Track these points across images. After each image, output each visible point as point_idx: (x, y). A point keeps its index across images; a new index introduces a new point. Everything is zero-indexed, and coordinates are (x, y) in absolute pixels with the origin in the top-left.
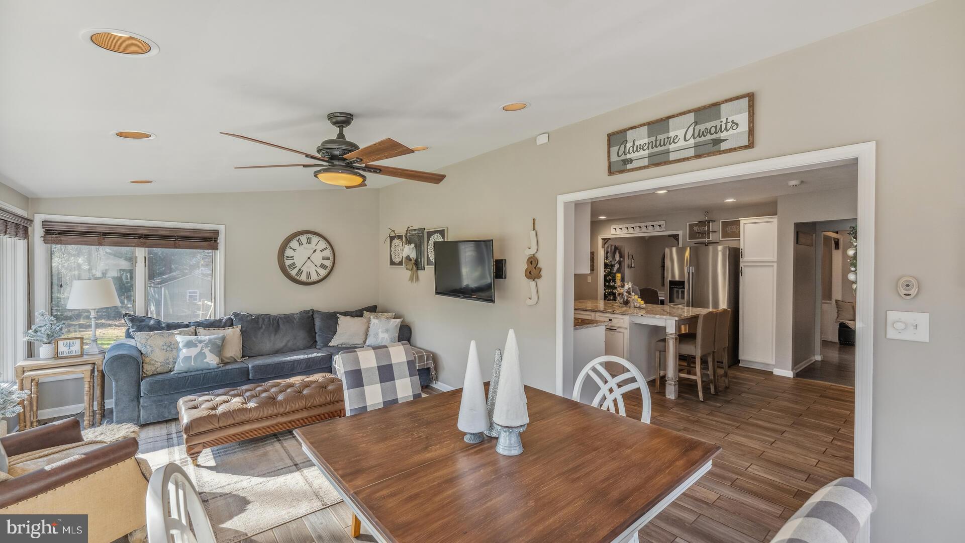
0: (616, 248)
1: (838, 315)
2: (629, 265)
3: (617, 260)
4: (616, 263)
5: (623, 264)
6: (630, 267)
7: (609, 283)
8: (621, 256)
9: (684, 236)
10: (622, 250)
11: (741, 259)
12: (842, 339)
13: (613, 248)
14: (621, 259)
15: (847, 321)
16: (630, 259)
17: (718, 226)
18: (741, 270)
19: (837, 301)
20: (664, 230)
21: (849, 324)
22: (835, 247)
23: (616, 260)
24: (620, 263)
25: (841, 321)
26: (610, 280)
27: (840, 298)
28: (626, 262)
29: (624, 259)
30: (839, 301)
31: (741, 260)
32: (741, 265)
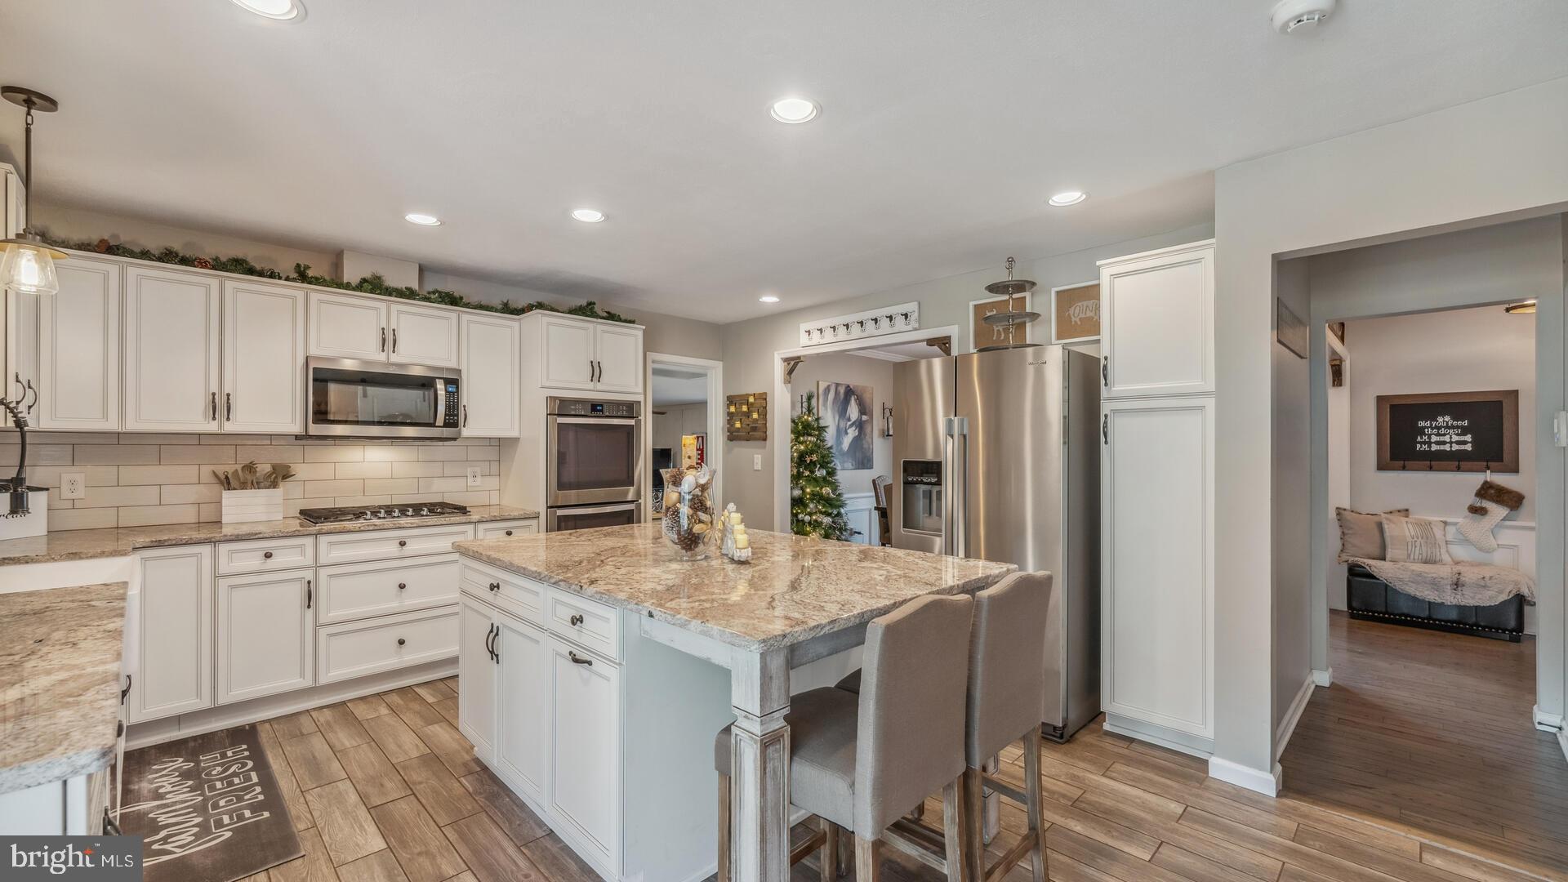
0: (849, 392)
1: (1343, 545)
2: (883, 430)
3: (853, 420)
4: (851, 426)
5: (868, 429)
6: (886, 434)
7: (812, 472)
8: (863, 410)
9: (963, 339)
10: (866, 397)
11: (1103, 389)
12: (1354, 604)
13: (842, 390)
14: (864, 418)
15: (1366, 561)
16: (886, 418)
17: (1043, 303)
18: (1105, 423)
19: (1340, 512)
20: (917, 326)
21: (1373, 569)
22: (1334, 381)
23: (849, 420)
24: (860, 425)
25: (1351, 559)
26: (813, 463)
27: (1346, 505)
28: (878, 423)
29: (872, 418)
30: (1345, 510)
31: (1104, 392)
32: (1106, 408)
